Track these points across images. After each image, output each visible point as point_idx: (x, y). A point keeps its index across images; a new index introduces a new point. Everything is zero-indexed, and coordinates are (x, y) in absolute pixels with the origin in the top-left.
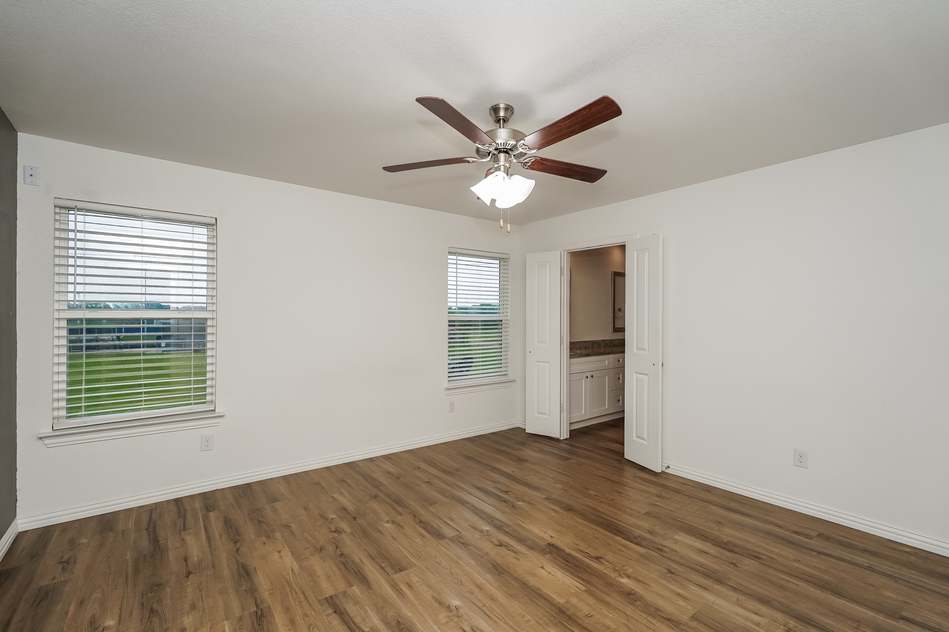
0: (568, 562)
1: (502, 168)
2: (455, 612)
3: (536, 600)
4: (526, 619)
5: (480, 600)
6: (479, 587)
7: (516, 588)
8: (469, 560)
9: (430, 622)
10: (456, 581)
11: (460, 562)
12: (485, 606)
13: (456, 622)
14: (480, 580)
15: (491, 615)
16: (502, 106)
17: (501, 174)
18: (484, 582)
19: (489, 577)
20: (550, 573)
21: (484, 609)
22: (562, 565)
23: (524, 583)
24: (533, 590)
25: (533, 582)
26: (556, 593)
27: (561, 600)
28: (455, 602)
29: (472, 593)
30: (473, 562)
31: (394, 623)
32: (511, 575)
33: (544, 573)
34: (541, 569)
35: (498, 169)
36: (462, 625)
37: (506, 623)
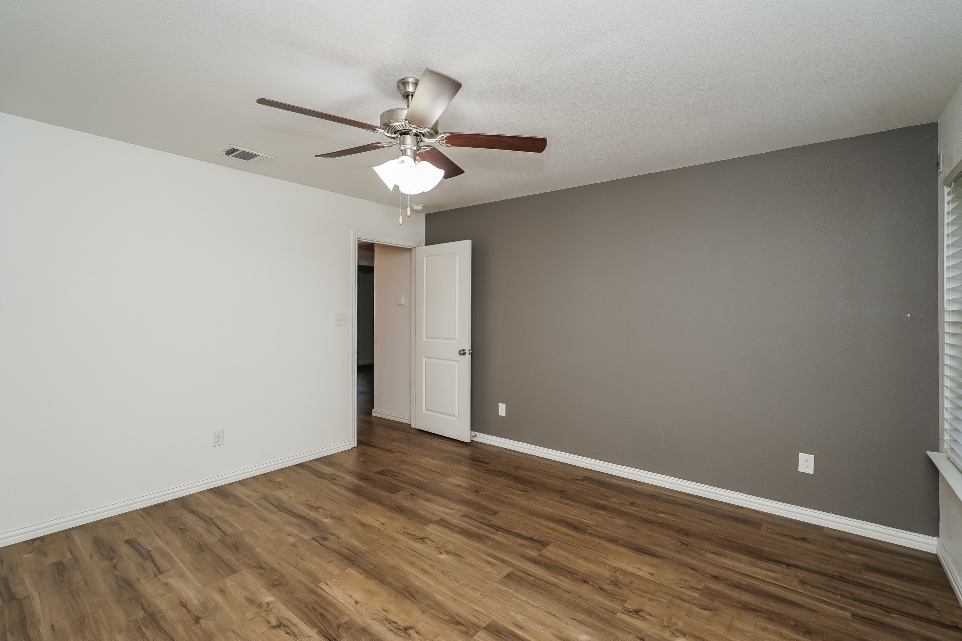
0: (321, 615)
1: (409, 152)
2: (442, 550)
3: (372, 567)
4: (384, 553)
5: (423, 561)
6: (425, 572)
7: (390, 576)
8: (443, 599)
9: (458, 542)
10: (450, 574)
11: (452, 595)
12: (417, 557)
13: (439, 544)
14: (426, 578)
15: (412, 552)
16: (411, 80)
17: (408, 159)
18: (422, 577)
19: (417, 583)
20: (350, 597)
21: (418, 556)
22: (331, 609)
23: (381, 582)
24: (373, 576)
25: (372, 585)
26: (352, 576)
27: (351, 571)
28: (443, 557)
29: (431, 566)
30: (438, 597)
31: (483, 538)
32: (395, 589)
33: (357, 596)
34: (359, 600)
35: (404, 153)
36: (433, 543)
37: (400, 549)
